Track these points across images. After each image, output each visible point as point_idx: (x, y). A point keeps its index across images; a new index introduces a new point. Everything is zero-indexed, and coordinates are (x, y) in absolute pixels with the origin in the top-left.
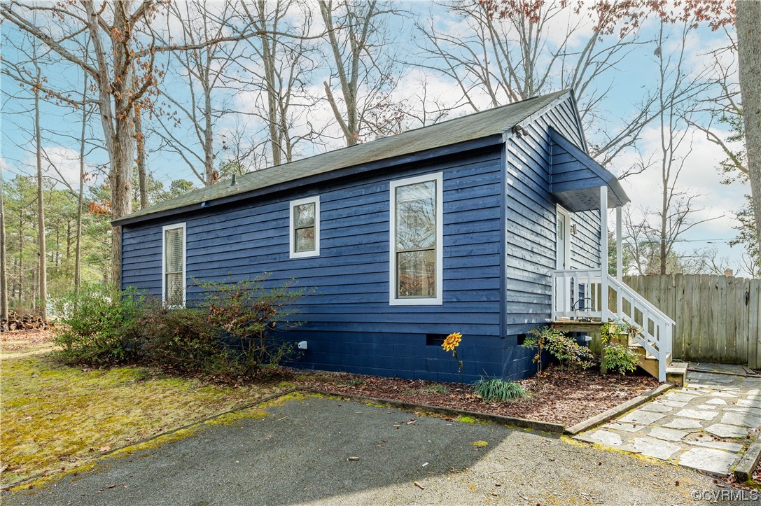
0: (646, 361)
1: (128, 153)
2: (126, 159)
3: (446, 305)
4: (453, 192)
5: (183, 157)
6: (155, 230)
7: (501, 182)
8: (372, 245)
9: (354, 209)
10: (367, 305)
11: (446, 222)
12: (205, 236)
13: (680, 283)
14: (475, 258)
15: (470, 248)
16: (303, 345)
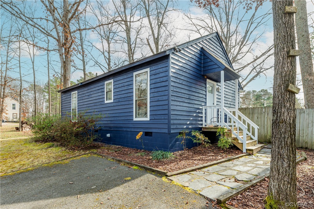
0: (239, 144)
1: (68, 67)
2: (68, 69)
3: (151, 120)
4: (153, 75)
5: (101, 68)
6: (70, 94)
7: (167, 71)
8: (128, 97)
9: (123, 84)
10: (127, 120)
11: (151, 88)
12: (83, 96)
13: (267, 111)
14: (160, 102)
15: (158, 98)
16: (108, 135)
